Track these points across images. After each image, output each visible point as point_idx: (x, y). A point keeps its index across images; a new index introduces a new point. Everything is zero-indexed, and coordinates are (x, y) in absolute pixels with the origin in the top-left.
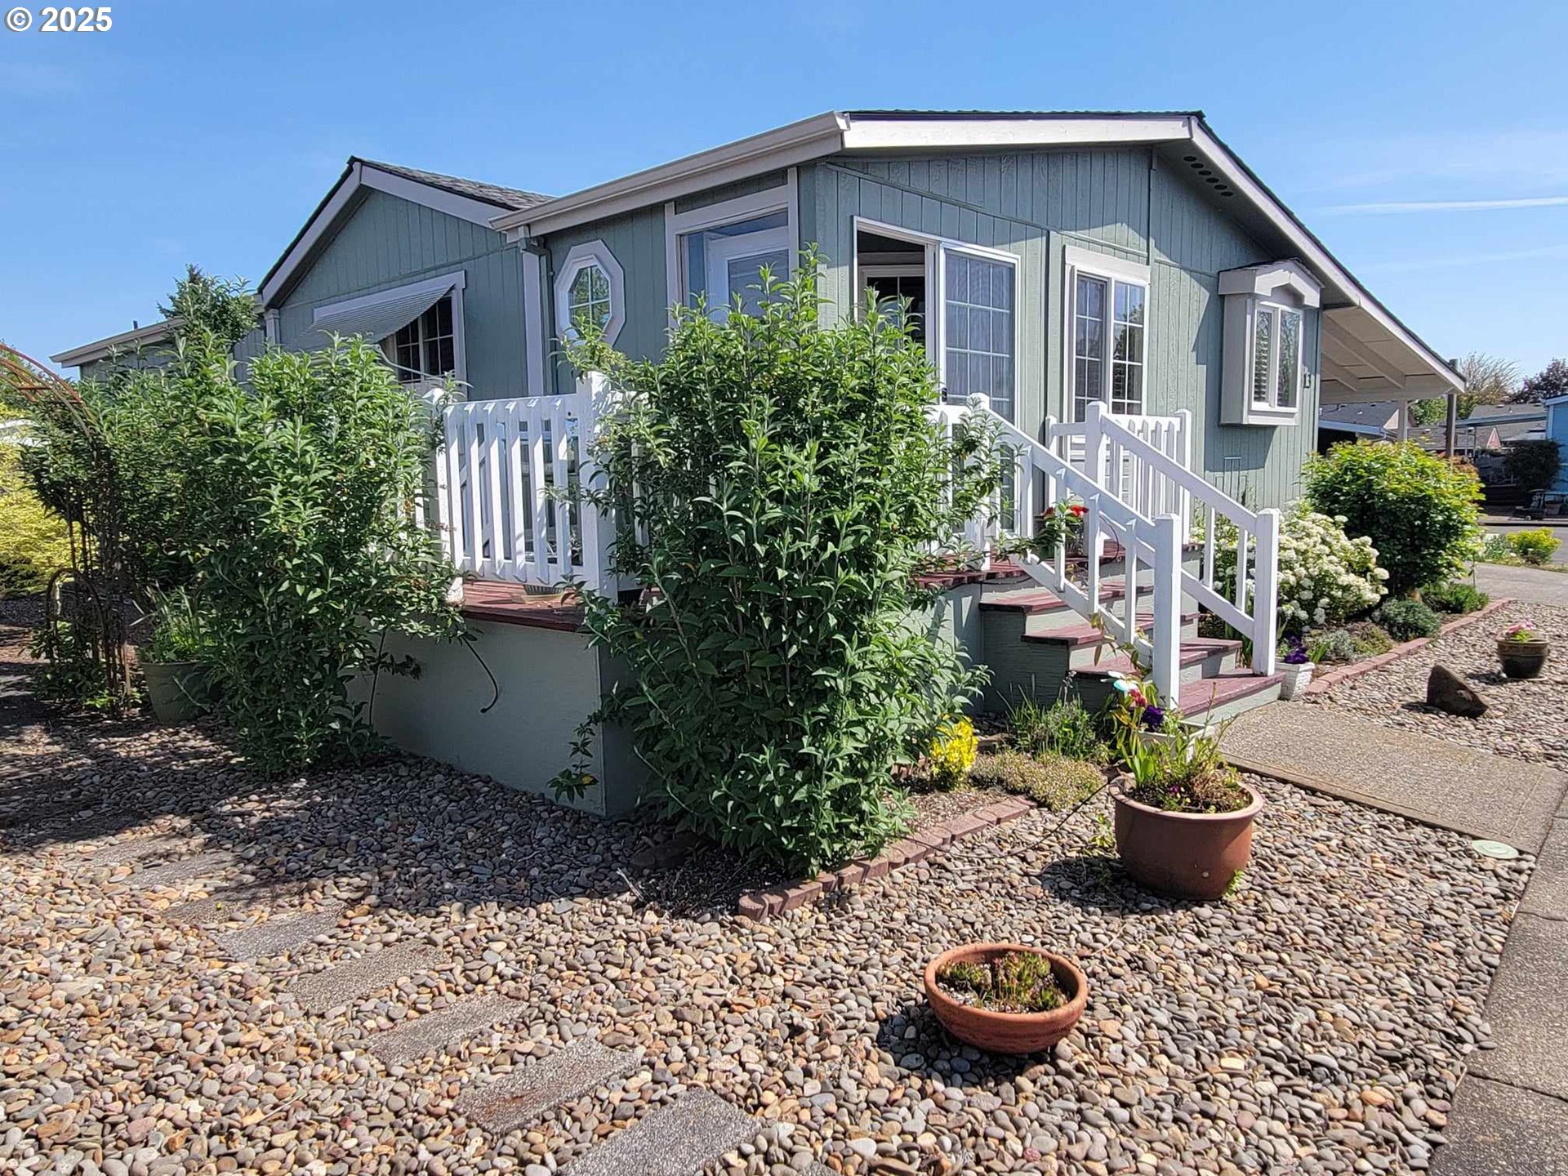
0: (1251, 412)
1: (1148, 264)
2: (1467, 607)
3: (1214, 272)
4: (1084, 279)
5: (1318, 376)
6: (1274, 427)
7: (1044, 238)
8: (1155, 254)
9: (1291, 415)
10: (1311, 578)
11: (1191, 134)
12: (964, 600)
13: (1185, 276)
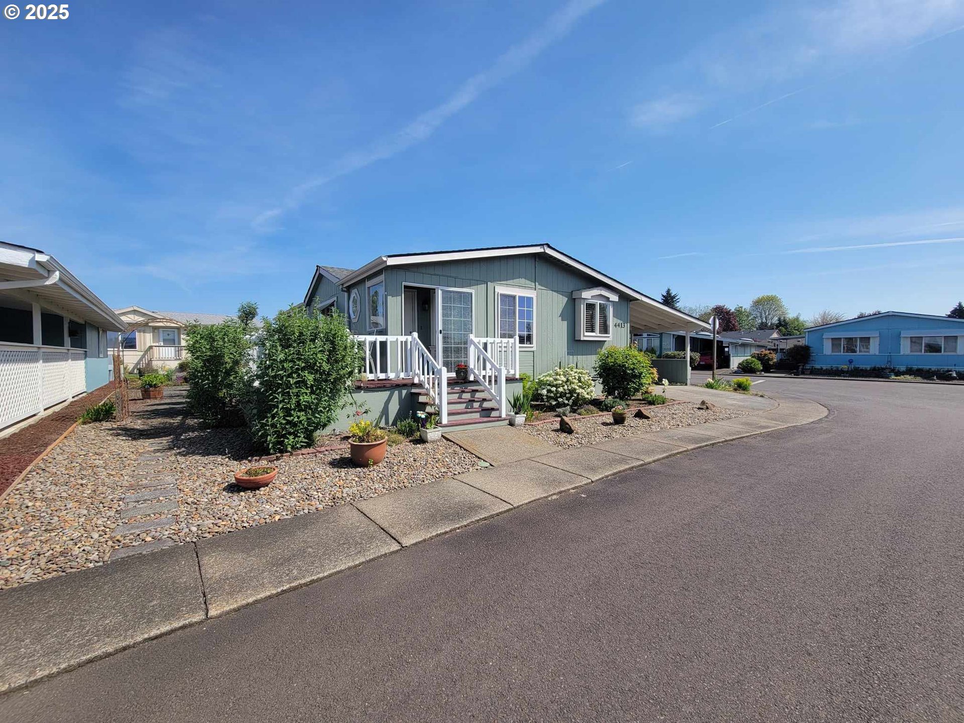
0: (584, 336)
1: (535, 290)
2: (656, 403)
3: (570, 291)
4: (503, 296)
5: (629, 324)
6: (606, 341)
7: (486, 285)
8: (538, 287)
9: (609, 337)
10: (569, 390)
11: (544, 250)
12: (403, 391)
13: (554, 293)
